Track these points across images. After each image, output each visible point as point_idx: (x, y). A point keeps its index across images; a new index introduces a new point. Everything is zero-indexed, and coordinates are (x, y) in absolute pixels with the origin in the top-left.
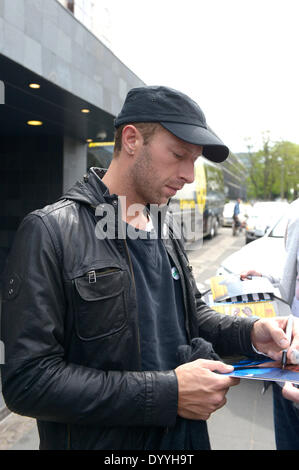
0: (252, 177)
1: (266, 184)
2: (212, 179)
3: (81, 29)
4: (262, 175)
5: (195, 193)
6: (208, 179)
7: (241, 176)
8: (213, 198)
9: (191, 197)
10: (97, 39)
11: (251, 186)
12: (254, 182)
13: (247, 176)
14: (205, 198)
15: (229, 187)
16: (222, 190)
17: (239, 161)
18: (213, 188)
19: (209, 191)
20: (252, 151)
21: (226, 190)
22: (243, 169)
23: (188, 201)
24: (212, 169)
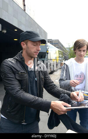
0: (70, 53)
1: (73, 55)
2: (60, 54)
3: (27, 16)
4: (72, 53)
5: (56, 58)
6: (59, 54)
7: (67, 53)
8: (60, 59)
9: (55, 58)
10: (31, 18)
11: (70, 56)
12: (70, 55)
13: (69, 53)
14: (58, 59)
15: (64, 56)
16: (63, 57)
17: (67, 49)
18: (60, 56)
19: (59, 57)
20: (70, 47)
21: (64, 57)
22: (68, 52)
23: (54, 60)
24: (60, 51)
